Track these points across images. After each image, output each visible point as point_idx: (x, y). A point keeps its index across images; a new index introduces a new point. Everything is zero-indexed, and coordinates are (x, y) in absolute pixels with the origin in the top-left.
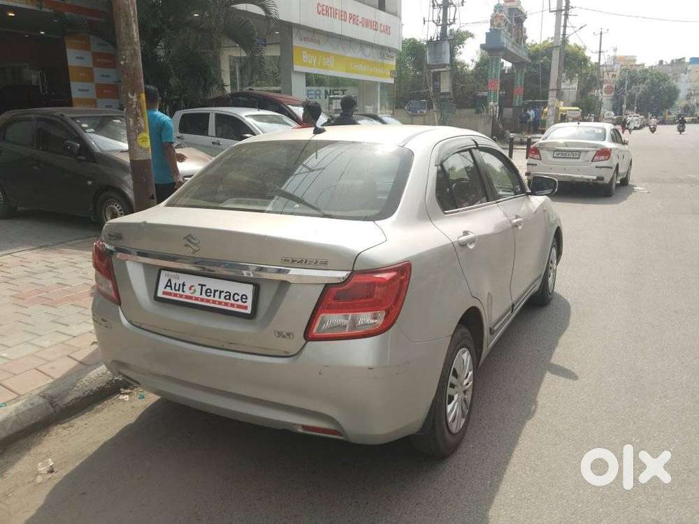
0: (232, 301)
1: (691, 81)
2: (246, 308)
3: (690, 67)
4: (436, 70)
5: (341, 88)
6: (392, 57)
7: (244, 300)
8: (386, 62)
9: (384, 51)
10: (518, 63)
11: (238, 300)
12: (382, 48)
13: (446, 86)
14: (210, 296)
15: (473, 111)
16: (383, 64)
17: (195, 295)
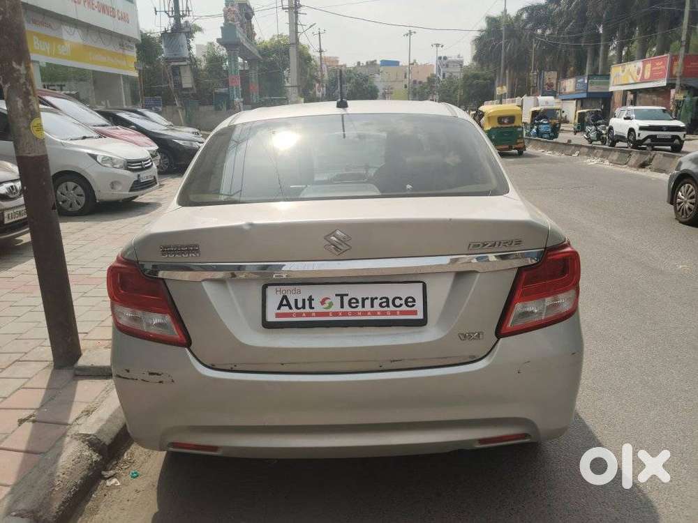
0: (392, 308)
1: (384, 81)
2: (415, 313)
3: (381, 69)
4: (177, 64)
5: (59, 83)
6: (132, 48)
7: (410, 304)
8: (127, 52)
9: (123, 40)
10: (252, 61)
11: (401, 305)
12: (122, 37)
13: (187, 81)
14: (357, 306)
15: (212, 108)
16: (124, 56)
17: (333, 309)
